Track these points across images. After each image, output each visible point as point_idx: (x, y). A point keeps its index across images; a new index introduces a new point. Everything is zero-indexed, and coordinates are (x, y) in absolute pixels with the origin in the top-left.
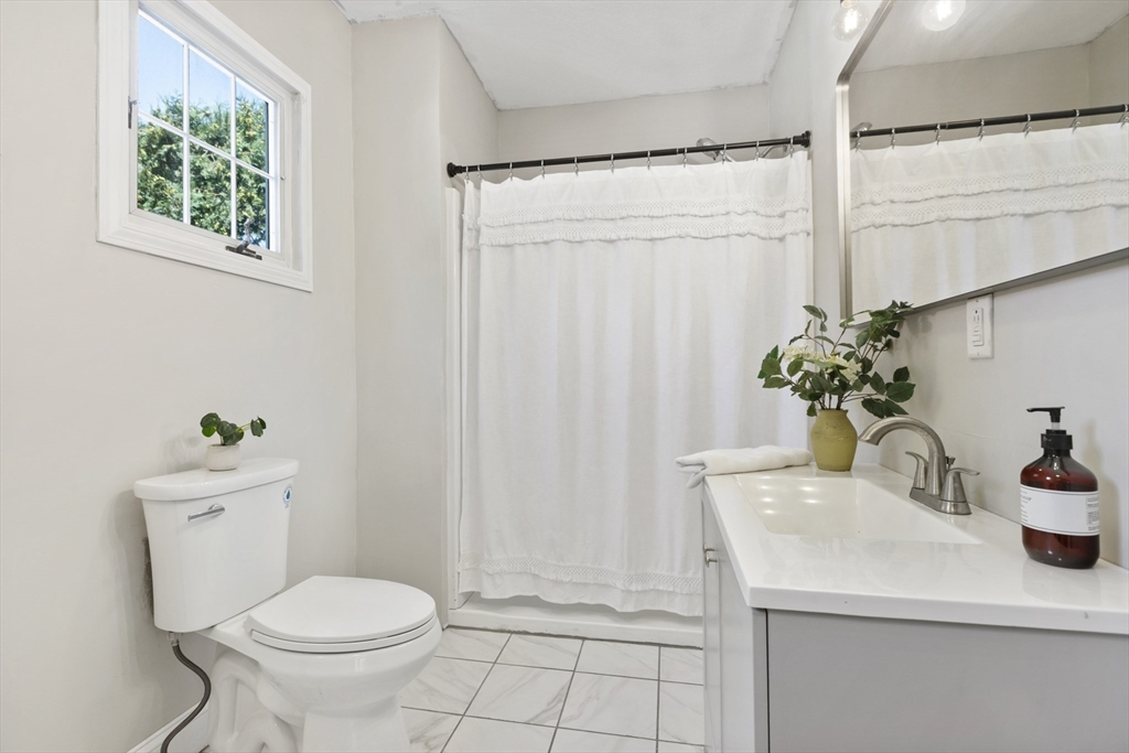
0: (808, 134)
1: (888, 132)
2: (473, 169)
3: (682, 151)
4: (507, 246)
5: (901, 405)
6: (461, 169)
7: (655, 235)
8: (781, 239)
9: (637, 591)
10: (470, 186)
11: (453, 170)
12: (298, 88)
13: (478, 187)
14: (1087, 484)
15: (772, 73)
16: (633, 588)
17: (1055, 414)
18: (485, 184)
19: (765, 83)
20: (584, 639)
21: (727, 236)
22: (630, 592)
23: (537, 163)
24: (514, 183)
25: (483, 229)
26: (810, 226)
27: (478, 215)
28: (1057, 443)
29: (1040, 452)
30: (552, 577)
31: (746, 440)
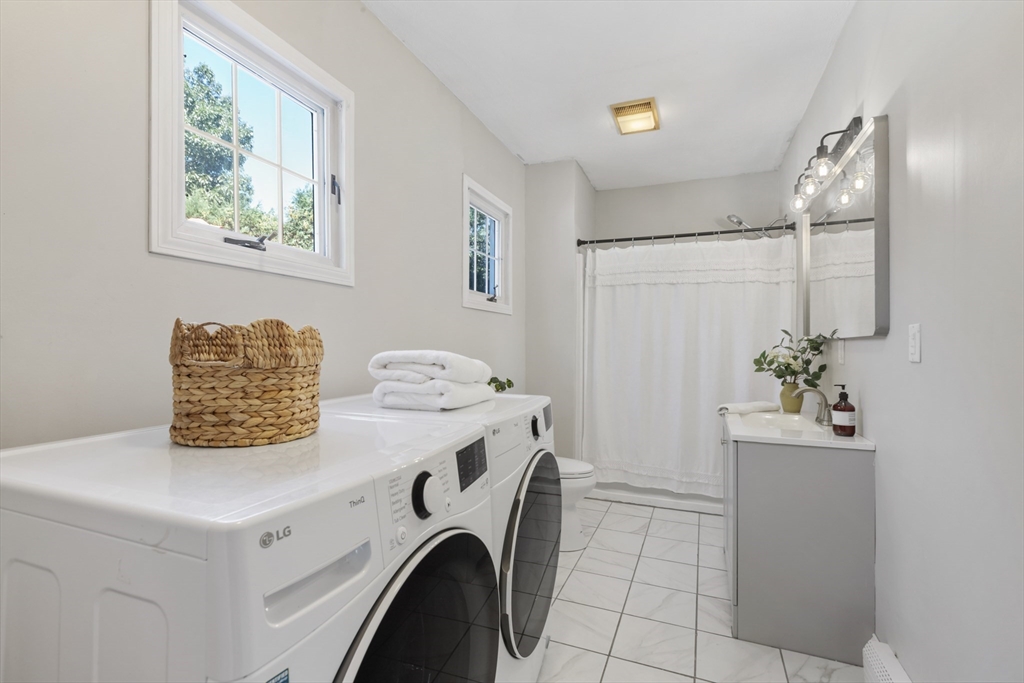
0: (794, 224)
1: (845, 222)
2: (592, 242)
3: (717, 233)
4: (611, 286)
5: (817, 382)
6: (585, 243)
7: (699, 281)
8: (778, 284)
9: (686, 482)
10: (589, 251)
11: (580, 243)
12: (508, 212)
13: (594, 251)
14: (852, 409)
15: (780, 166)
16: (684, 480)
17: (843, 387)
18: (598, 251)
19: (776, 170)
20: (654, 507)
21: (743, 282)
22: (682, 482)
23: (630, 239)
24: (615, 251)
25: (598, 277)
26: (795, 278)
27: (594, 269)
28: (844, 396)
29: (839, 399)
30: (636, 472)
31: (752, 398)
